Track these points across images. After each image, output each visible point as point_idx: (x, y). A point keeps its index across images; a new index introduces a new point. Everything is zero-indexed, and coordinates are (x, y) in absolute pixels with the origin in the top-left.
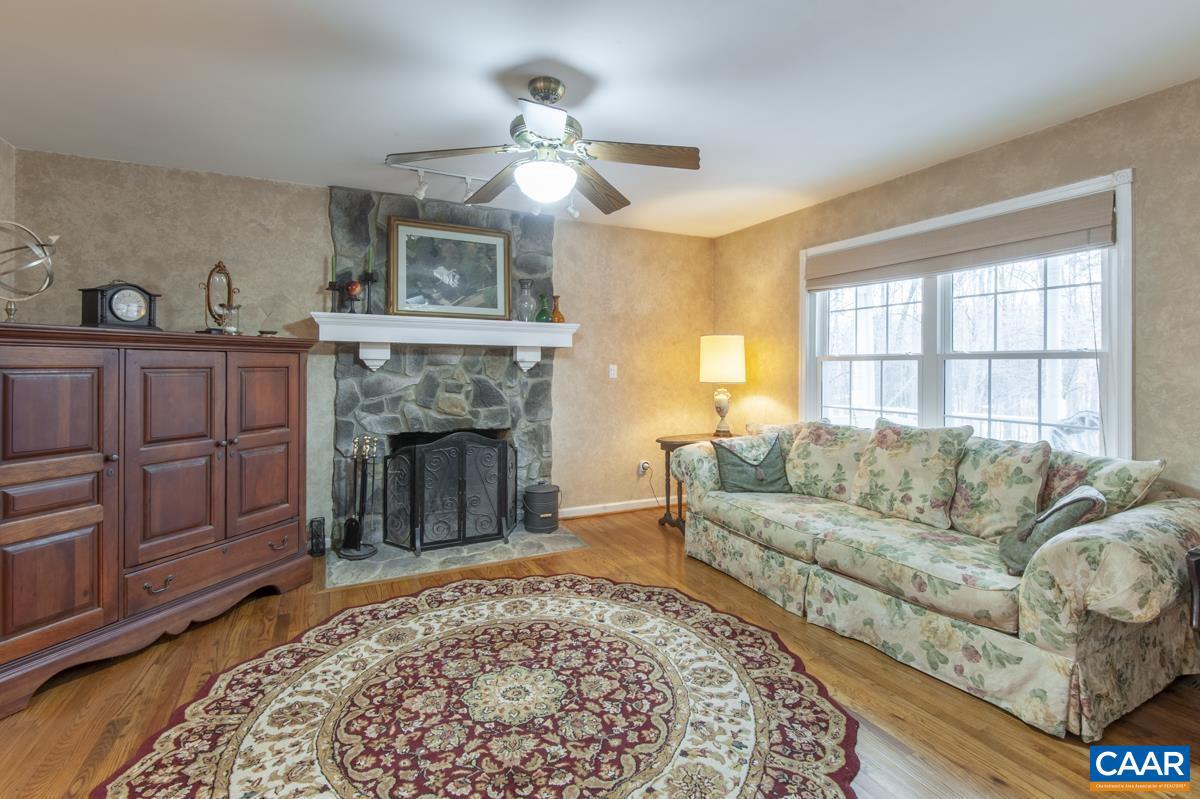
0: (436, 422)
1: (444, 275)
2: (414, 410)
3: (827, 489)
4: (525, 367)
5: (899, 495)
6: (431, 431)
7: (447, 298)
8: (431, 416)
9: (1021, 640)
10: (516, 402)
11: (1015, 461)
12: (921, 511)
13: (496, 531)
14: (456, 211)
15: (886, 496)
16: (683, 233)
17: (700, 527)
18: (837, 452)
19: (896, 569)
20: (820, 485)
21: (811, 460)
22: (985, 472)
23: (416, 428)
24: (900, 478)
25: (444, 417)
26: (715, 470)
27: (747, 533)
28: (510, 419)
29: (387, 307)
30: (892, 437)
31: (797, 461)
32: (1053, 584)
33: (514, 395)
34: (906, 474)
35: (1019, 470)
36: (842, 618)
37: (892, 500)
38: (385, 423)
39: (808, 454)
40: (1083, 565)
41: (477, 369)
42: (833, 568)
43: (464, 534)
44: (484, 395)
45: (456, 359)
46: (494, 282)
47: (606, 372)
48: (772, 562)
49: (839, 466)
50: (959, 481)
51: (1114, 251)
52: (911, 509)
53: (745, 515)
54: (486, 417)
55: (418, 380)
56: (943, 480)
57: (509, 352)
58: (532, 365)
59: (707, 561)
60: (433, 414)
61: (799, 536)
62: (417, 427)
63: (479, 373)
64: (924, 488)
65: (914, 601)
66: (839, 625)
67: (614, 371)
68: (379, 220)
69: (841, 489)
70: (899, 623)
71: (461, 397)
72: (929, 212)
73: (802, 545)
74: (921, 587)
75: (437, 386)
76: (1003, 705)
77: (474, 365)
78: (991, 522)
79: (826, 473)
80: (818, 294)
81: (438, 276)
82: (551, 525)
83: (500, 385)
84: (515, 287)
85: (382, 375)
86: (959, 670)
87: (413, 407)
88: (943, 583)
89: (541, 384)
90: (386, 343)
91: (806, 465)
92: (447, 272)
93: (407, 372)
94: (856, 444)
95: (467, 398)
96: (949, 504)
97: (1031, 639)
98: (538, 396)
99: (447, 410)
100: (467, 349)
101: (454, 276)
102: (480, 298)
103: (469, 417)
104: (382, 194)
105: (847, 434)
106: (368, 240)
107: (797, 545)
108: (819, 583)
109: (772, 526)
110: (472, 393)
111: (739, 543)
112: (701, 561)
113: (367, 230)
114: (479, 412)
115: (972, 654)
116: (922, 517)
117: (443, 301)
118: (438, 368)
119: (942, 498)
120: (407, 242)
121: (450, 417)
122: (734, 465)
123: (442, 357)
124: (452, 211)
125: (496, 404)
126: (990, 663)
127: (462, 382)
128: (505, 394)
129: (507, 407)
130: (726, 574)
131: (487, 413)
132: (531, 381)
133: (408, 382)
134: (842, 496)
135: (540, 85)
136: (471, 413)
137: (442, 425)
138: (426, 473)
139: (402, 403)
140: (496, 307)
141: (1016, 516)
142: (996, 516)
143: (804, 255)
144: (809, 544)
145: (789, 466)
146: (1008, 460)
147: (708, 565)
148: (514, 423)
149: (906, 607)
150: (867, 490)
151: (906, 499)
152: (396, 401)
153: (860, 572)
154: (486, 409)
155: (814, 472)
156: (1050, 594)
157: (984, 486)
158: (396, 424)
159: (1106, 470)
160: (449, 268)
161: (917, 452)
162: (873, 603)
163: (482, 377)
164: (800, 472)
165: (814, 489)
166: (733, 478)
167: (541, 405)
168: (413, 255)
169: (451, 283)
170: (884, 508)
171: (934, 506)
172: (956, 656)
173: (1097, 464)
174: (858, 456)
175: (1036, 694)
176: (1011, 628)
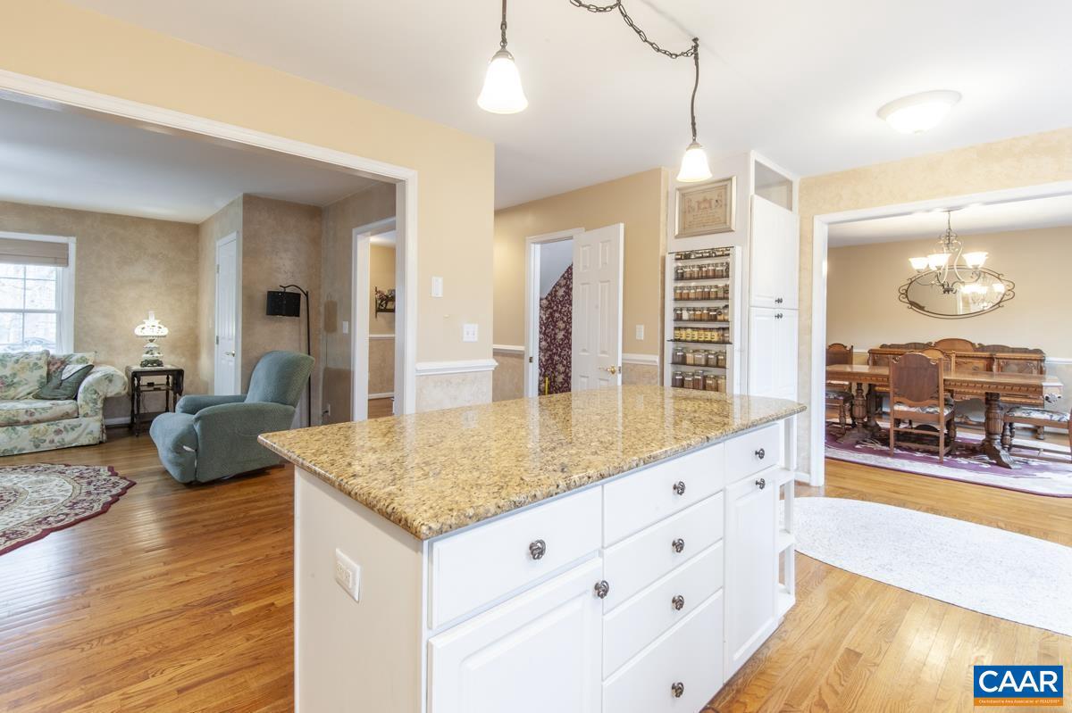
9: (81, 418)
11: (31, 360)
22: (13, 368)
32: (96, 392)
35: (34, 364)
40: (107, 382)
51: (66, 269)
65: (27, 423)
70: (15, 436)
74: (31, 415)
76: (74, 445)
78: (23, 390)
86: (52, 442)
88: (42, 410)
97: (86, 415)
115: (58, 432)
126: (67, 432)
141: (37, 384)
142: (26, 386)
146: (27, 361)
149: (19, 428)
156: (95, 396)
157: (14, 375)
159: (75, 358)
172: (50, 437)
173: (69, 356)
175: (88, 434)
176: (76, 415)
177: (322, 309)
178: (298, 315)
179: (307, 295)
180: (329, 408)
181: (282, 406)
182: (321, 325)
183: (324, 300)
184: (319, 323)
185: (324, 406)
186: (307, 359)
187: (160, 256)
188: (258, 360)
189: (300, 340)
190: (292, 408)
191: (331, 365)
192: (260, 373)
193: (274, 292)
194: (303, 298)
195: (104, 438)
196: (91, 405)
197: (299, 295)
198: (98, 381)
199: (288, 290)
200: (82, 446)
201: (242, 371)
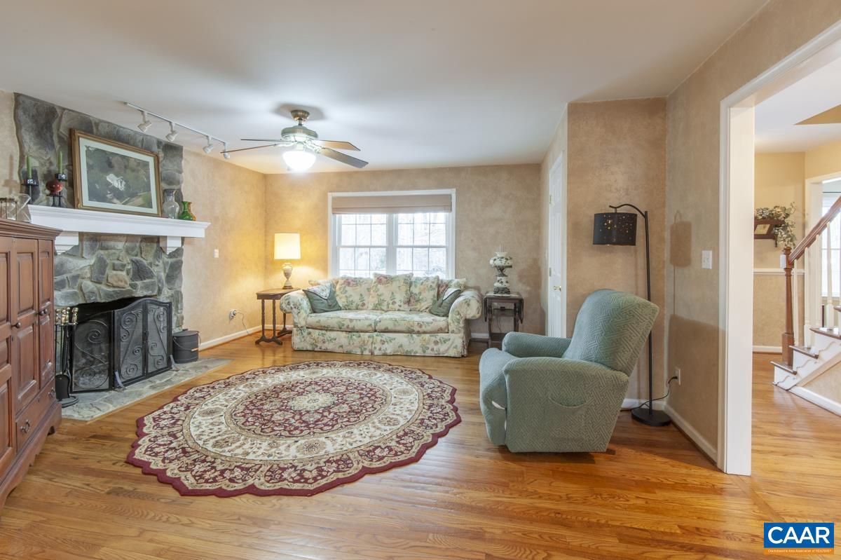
0: (107, 294)
1: (114, 180)
2: (89, 285)
3: (358, 305)
4: (169, 251)
5: (391, 302)
6: (103, 301)
7: (118, 199)
8: (102, 290)
9: (450, 333)
10: (161, 276)
11: (429, 283)
12: (400, 306)
13: (165, 365)
14: (121, 133)
15: (386, 303)
16: (259, 171)
17: (305, 334)
18: (359, 289)
19: (411, 323)
20: (354, 305)
21: (348, 294)
22: (420, 288)
23: (92, 299)
24: (390, 295)
25: (111, 289)
26: (309, 304)
27: (340, 329)
28: (157, 288)
29: (73, 202)
30: (384, 280)
31: (341, 295)
32: (459, 314)
33: (159, 271)
34: (393, 293)
35: (431, 286)
36: (389, 349)
37: (388, 304)
38: (66, 297)
39: (346, 291)
40: (466, 306)
41: (135, 252)
42: (386, 331)
43: (147, 371)
44: (140, 272)
45: (120, 245)
46: (149, 190)
47: (212, 253)
48: (354, 337)
49: (361, 295)
50: (411, 293)
51: (451, 214)
52: (396, 306)
53: (337, 320)
54: (142, 288)
55: (92, 262)
56: (406, 294)
57: (156, 240)
58: (174, 249)
59: (311, 349)
60: (103, 287)
61: (367, 323)
62: (94, 298)
63: (136, 255)
64: (400, 297)
65: (418, 333)
66: (388, 352)
67: (217, 253)
68: (61, 130)
69: (364, 304)
70: (412, 342)
71: (124, 273)
72: (391, 188)
73: (370, 325)
74: (421, 326)
75: (106, 266)
76: (445, 355)
77: (133, 249)
78: (424, 305)
79: (356, 299)
80: (337, 215)
81: (110, 181)
82: (194, 356)
83: (151, 264)
84: (164, 194)
85: (65, 258)
86: (432, 350)
87: (89, 283)
88: (428, 323)
89: (177, 262)
90: (75, 232)
91: (346, 296)
92: (116, 178)
93: (84, 256)
94: (366, 285)
95: (128, 274)
96: (409, 302)
97: (453, 332)
98: (174, 271)
99: (115, 284)
100: (130, 238)
101: (121, 182)
102: (140, 200)
103: (130, 288)
104: (64, 109)
105: (361, 281)
106: (53, 146)
107: (368, 326)
108: (379, 338)
109: (355, 321)
110: (131, 271)
111: (333, 334)
112: (307, 351)
113: (52, 137)
114: (136, 284)
115: (436, 343)
116: (401, 308)
117: (115, 200)
118: (106, 252)
119: (406, 300)
120: (86, 151)
121: (116, 289)
122: (318, 300)
123: (111, 244)
124: (118, 131)
125: (149, 278)
126: (442, 343)
127: (125, 262)
128: (155, 270)
129: (155, 280)
130: (326, 352)
131: (142, 285)
132: (170, 261)
133: (84, 264)
134: (364, 308)
135: (300, 113)
136: (131, 285)
137: (111, 295)
138: (121, 330)
139: (79, 280)
140: (151, 207)
141: (432, 301)
142: (426, 303)
143: (330, 195)
144: (373, 324)
145: (338, 299)
146: (427, 283)
147: (313, 351)
148: (160, 291)
149: (414, 336)
150: (377, 302)
151: (394, 303)
152: (76, 278)
153: (398, 328)
154: (141, 282)
155: (351, 299)
156: (458, 317)
157: (420, 293)
158: (76, 297)
159: (454, 283)
160: (117, 175)
161: (395, 284)
162: (402, 339)
163: (138, 258)
164: (344, 300)
165: (351, 306)
166: (319, 306)
167: (177, 277)
168: (91, 163)
169: (120, 187)
170: (385, 308)
171: (405, 303)
172: (431, 345)
173: (451, 281)
174: (369, 290)
175: (454, 347)
176: (447, 331)
177: (667, 235)
178: (633, 243)
179: (645, 216)
180: (679, 373)
181: (609, 371)
182: (667, 255)
183: (670, 220)
184: (664, 252)
185: (670, 369)
186: (646, 306)
187: (510, 197)
188: (584, 297)
189: (636, 275)
190: (623, 376)
191: (683, 313)
192: (583, 317)
193: (602, 214)
194: (640, 221)
195: (465, 353)
196: (456, 324)
197: (636, 215)
198: (460, 305)
199: (619, 211)
200: (450, 357)
201: (567, 310)
